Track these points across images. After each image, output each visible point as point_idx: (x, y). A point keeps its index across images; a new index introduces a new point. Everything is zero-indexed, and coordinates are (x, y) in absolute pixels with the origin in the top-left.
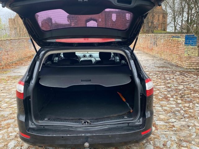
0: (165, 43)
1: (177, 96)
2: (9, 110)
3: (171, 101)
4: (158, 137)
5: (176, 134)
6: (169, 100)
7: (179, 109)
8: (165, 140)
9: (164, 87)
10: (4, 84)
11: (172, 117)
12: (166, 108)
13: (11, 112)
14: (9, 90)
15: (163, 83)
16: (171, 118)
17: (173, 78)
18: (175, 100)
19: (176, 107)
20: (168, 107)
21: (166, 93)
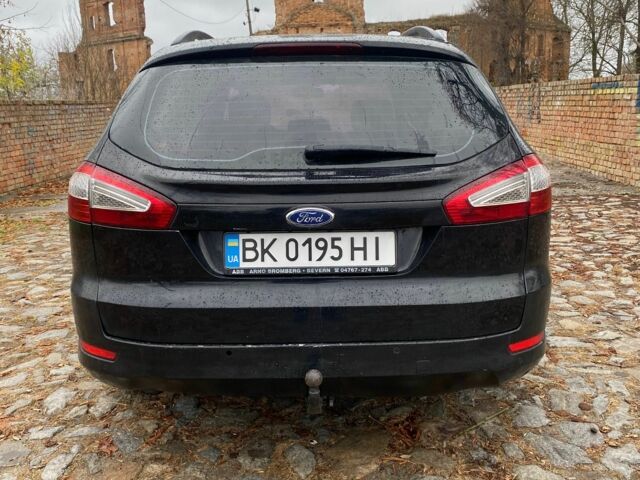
0: (566, 108)
1: (616, 266)
2: (50, 304)
3: (597, 278)
4: (560, 384)
5: (624, 375)
6: (591, 277)
7: (629, 302)
8: (587, 391)
9: (571, 241)
10: (40, 233)
11: (603, 325)
12: (580, 299)
13: (59, 309)
14: (55, 249)
15: (564, 228)
16: (602, 329)
17: (600, 215)
18: (610, 275)
19: (618, 297)
20: (590, 297)
21: (576, 256)
